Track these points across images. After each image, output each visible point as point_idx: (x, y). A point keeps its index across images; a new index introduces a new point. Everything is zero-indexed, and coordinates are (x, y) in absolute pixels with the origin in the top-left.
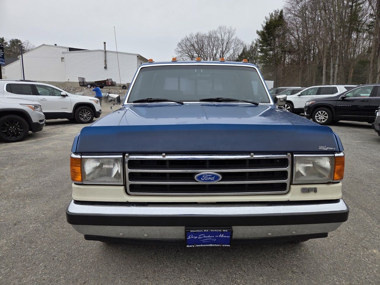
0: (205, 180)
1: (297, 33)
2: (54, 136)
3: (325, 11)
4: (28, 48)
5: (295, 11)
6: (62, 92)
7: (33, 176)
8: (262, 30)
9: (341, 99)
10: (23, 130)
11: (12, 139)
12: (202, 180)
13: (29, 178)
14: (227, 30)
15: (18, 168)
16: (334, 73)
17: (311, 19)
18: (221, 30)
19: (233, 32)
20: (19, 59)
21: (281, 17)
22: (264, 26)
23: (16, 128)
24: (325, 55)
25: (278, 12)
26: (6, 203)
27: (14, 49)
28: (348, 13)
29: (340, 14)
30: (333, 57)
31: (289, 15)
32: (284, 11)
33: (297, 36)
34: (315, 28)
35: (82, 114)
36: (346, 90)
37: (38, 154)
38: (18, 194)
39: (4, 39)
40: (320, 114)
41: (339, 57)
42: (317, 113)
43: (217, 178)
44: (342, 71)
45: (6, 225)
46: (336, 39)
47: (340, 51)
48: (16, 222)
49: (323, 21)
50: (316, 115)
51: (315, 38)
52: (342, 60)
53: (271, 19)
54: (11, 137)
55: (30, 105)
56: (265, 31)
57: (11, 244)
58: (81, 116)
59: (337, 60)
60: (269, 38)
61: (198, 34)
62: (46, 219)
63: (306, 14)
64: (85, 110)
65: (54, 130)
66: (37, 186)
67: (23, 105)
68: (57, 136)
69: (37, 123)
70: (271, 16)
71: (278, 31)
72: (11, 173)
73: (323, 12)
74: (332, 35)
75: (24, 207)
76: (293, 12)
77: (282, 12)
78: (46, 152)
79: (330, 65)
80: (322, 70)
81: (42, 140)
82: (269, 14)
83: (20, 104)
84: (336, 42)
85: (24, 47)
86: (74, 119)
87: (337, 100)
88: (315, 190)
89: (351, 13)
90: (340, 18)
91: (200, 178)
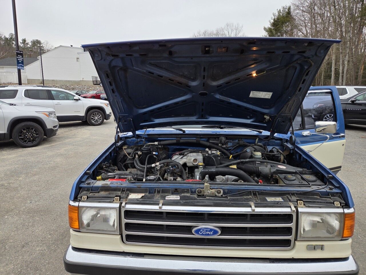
0: (202, 234)
1: (306, 29)
2: (67, 141)
3: (335, 7)
4: (47, 48)
5: (303, 7)
6: (75, 96)
7: (44, 187)
8: (270, 26)
9: (351, 103)
10: (38, 136)
11: (28, 145)
12: (200, 234)
13: (40, 190)
14: (234, 27)
15: (32, 178)
16: (343, 69)
17: (320, 15)
18: (229, 28)
19: (240, 29)
20: (39, 59)
21: (289, 13)
22: (272, 22)
23: (33, 135)
24: (334, 51)
25: (286, 9)
26: (17, 220)
27: (35, 49)
28: (359, 8)
29: (351, 10)
30: (342, 54)
31: (298, 11)
32: (292, 7)
33: (305, 32)
34: (324, 24)
35: (94, 117)
36: (357, 93)
37: (51, 161)
38: (29, 209)
39: (26, 40)
40: (328, 117)
41: (348, 53)
42: (326, 116)
43: (215, 232)
44: (352, 68)
45: (14, 247)
46: (345, 34)
47: (350, 47)
48: (24, 244)
49: (333, 17)
50: (324, 118)
51: (324, 34)
52: (352, 56)
53: (279, 15)
54: (27, 143)
55: (45, 113)
56: (272, 28)
57: (17, 270)
58: (93, 118)
59: (347, 57)
60: (276, 34)
61: (206, 32)
62: (52, 241)
63: (314, 10)
64: (96, 113)
65: (67, 133)
66: (47, 199)
67: (38, 112)
68: (70, 140)
69: (51, 129)
70: (279, 12)
71: (286, 27)
72: (24, 184)
73: (332, 8)
74: (341, 31)
75: (33, 226)
76: (301, 8)
77: (289, 8)
78: (58, 160)
79: (339, 62)
80: (331, 66)
81: (56, 145)
82: (277, 10)
83: (36, 112)
84: (345, 37)
85: (44, 47)
86: (86, 121)
87: (347, 104)
88: (322, 248)
89: (362, 8)
90: (350, 14)
91: (197, 232)
